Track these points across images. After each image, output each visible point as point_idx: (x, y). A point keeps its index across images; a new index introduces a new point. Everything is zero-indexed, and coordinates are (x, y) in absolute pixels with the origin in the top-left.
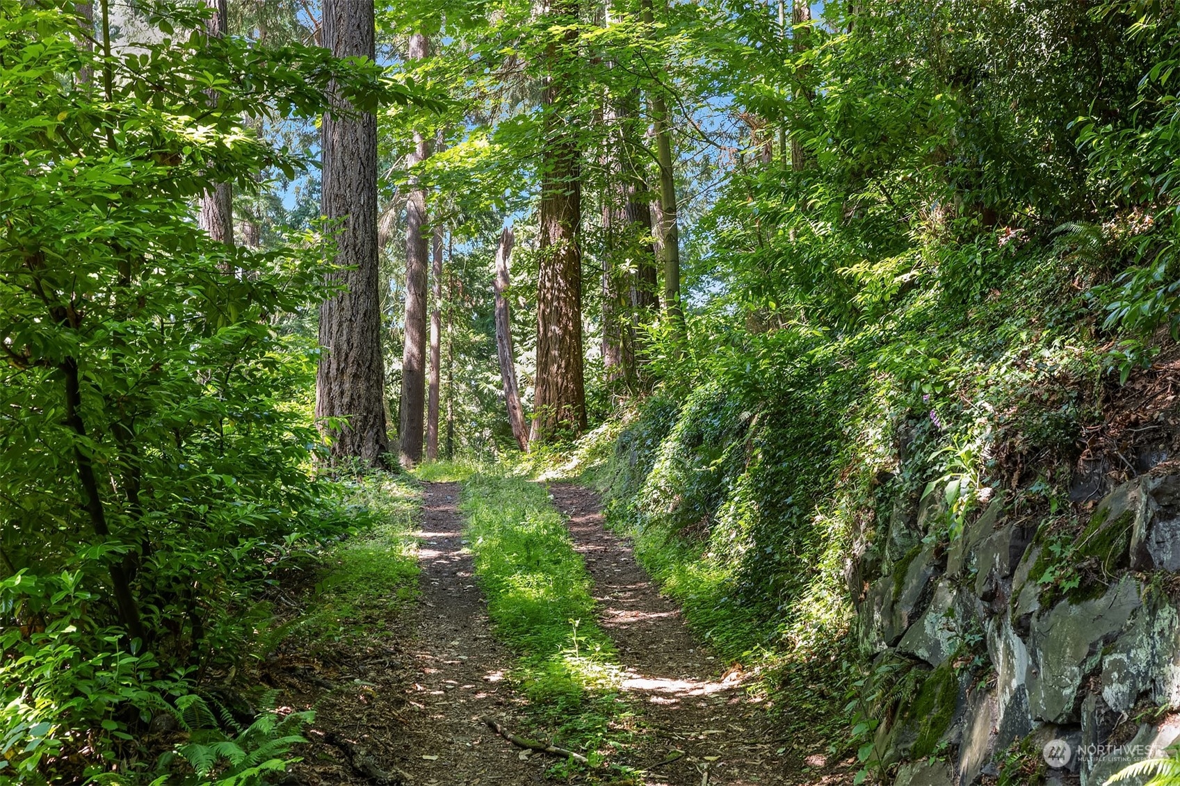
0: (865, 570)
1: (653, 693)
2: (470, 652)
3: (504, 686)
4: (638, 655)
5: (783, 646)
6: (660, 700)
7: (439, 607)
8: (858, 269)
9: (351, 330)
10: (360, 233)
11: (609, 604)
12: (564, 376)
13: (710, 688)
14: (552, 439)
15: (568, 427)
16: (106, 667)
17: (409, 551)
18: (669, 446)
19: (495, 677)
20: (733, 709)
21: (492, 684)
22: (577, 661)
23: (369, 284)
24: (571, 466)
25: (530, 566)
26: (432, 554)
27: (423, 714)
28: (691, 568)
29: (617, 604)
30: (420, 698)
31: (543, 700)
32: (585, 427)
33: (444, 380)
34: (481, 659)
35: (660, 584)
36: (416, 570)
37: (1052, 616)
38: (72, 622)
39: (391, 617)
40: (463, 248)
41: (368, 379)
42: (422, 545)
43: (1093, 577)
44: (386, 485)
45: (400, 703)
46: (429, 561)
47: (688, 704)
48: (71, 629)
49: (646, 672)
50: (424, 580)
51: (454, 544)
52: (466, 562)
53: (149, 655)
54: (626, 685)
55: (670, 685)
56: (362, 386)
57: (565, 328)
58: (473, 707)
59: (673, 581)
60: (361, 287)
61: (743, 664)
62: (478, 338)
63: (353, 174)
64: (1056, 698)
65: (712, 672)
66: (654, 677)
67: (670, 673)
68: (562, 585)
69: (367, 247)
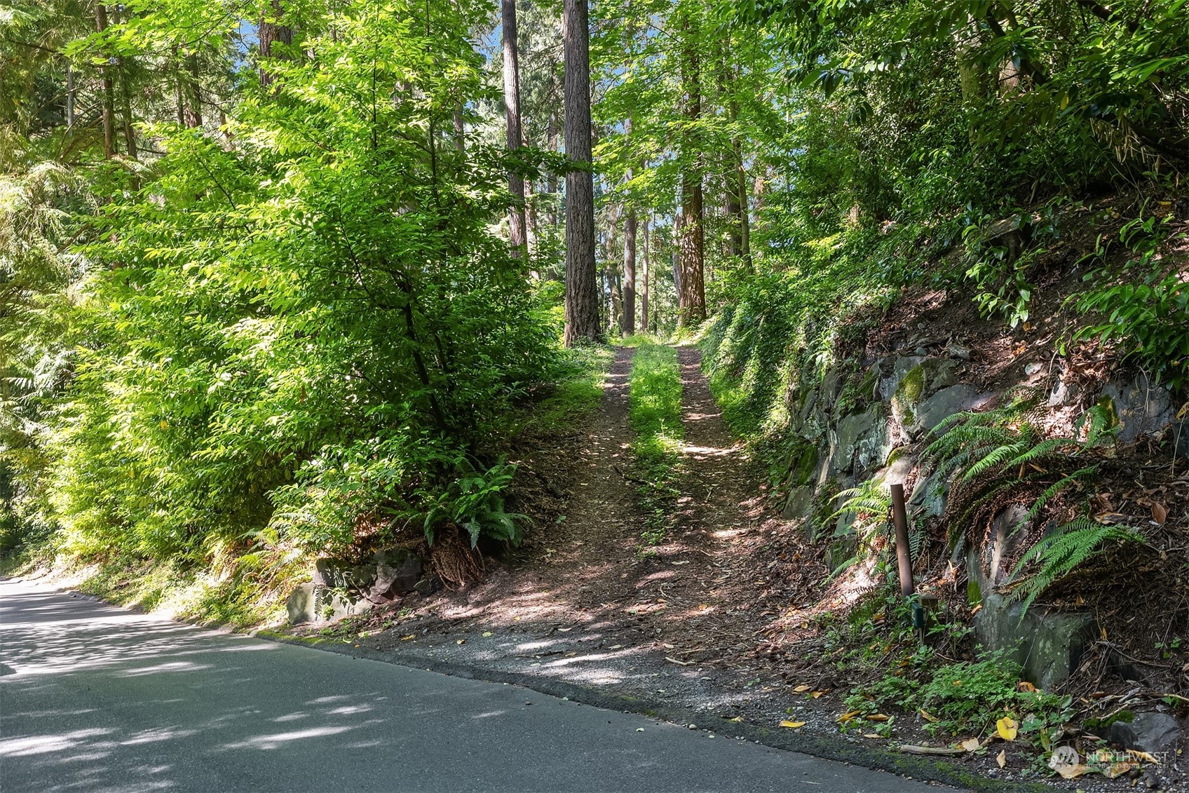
0: (795, 396)
1: (697, 454)
2: (616, 434)
3: (628, 450)
4: (695, 436)
5: (760, 431)
6: (699, 458)
7: (607, 413)
8: (812, 244)
9: (581, 274)
10: (585, 225)
11: (689, 410)
12: (694, 293)
13: (725, 452)
14: (689, 324)
15: (696, 318)
16: (422, 445)
17: (601, 385)
18: (730, 331)
19: (625, 446)
20: (733, 462)
21: (623, 450)
22: (664, 438)
23: (589, 250)
24: (696, 339)
25: (653, 391)
26: (611, 385)
27: (587, 464)
28: (731, 392)
29: (693, 411)
30: (586, 456)
31: (643, 457)
32: (705, 317)
33: (651, 290)
34: (620, 437)
35: (716, 399)
36: (602, 393)
37: (844, 421)
38: (409, 425)
39: (583, 417)
40: (661, 223)
41: (590, 298)
42: (607, 381)
43: (862, 403)
44: (598, 351)
45: (577, 458)
46: (609, 388)
47: (712, 458)
48: (408, 428)
49: (697, 444)
50: (604, 398)
51: (624, 380)
52: (626, 390)
53: (449, 438)
54: (685, 450)
55: (706, 450)
56: (587, 301)
57: (695, 268)
58: (610, 460)
59: (722, 399)
60: (586, 252)
61: (742, 440)
62: (669, 269)
63: (581, 196)
64: (844, 459)
65: (728, 444)
66: (700, 446)
67: (708, 445)
68: (667, 400)
69: (589, 232)
